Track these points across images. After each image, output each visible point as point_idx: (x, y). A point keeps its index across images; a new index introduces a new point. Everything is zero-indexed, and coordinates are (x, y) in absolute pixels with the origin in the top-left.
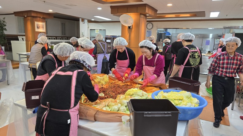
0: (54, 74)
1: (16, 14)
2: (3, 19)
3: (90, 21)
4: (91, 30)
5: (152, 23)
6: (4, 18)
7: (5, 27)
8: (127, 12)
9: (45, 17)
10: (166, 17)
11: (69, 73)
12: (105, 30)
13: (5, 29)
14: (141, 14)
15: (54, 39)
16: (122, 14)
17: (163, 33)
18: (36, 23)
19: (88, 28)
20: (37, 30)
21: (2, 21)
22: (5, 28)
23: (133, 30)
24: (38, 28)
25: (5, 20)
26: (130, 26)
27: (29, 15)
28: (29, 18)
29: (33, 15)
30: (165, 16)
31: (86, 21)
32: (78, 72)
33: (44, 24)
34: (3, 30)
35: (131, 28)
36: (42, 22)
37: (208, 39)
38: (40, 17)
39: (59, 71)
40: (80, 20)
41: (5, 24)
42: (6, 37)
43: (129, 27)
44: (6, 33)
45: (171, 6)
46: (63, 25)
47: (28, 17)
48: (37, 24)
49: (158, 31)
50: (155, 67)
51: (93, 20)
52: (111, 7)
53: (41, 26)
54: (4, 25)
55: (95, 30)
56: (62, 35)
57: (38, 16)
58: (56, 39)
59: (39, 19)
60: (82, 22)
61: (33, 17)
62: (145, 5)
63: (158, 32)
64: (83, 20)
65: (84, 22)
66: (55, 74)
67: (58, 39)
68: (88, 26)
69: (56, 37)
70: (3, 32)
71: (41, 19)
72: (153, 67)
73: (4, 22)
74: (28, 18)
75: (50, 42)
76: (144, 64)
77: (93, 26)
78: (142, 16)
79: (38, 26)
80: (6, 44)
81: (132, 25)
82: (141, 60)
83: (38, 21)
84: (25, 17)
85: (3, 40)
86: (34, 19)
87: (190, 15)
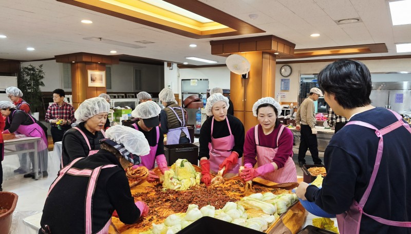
0: (62, 173)
1: (59, 58)
2: (39, 68)
3: (181, 66)
4: (182, 80)
5: (290, 64)
6: (41, 66)
7: (42, 80)
8: (239, 51)
9: (105, 62)
10: (314, 54)
11: (86, 172)
12: (207, 80)
13: (42, 84)
14: (263, 53)
15: (123, 97)
16: (230, 55)
17: (312, 83)
18: (90, 73)
19: (179, 77)
20: (90, 84)
21: (37, 70)
22: (42, 82)
23: (251, 80)
24: (93, 80)
25: (43, 69)
26: (244, 73)
27: (78, 60)
28: (79, 65)
29: (85, 59)
30: (312, 53)
31: (175, 66)
32: (102, 169)
33: (103, 73)
34: (38, 86)
35: (247, 77)
36: (101, 70)
37: (399, 92)
38: (96, 63)
39: (73, 167)
40: (166, 64)
41: (42, 75)
42: (43, 96)
43: (244, 76)
44: (42, 89)
45: (318, 37)
46: (138, 74)
47: (78, 63)
48: (91, 75)
49: (302, 79)
50: (277, 149)
51: (186, 63)
52: (212, 43)
53: (98, 77)
54: (40, 76)
55: (190, 80)
56: (136, 89)
57: (93, 61)
58: (126, 97)
59: (94, 65)
60: (168, 68)
61: (86, 63)
62: (270, 38)
63: (301, 82)
64: (170, 64)
65: (171, 68)
66: (64, 172)
67: (129, 97)
68: (179, 74)
69: (126, 93)
70: (38, 88)
71: (98, 66)
72: (274, 148)
73: (40, 71)
74: (77, 65)
75: (114, 102)
76: (257, 142)
77: (186, 73)
78: (267, 56)
79: (94, 78)
80: (43, 107)
81: (249, 73)
82: (251, 137)
83: (92, 69)
84: (72, 63)
85: (37, 101)
86: (87, 66)
87: (359, 50)
